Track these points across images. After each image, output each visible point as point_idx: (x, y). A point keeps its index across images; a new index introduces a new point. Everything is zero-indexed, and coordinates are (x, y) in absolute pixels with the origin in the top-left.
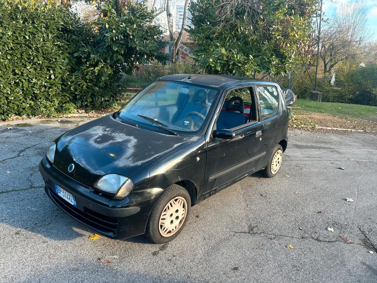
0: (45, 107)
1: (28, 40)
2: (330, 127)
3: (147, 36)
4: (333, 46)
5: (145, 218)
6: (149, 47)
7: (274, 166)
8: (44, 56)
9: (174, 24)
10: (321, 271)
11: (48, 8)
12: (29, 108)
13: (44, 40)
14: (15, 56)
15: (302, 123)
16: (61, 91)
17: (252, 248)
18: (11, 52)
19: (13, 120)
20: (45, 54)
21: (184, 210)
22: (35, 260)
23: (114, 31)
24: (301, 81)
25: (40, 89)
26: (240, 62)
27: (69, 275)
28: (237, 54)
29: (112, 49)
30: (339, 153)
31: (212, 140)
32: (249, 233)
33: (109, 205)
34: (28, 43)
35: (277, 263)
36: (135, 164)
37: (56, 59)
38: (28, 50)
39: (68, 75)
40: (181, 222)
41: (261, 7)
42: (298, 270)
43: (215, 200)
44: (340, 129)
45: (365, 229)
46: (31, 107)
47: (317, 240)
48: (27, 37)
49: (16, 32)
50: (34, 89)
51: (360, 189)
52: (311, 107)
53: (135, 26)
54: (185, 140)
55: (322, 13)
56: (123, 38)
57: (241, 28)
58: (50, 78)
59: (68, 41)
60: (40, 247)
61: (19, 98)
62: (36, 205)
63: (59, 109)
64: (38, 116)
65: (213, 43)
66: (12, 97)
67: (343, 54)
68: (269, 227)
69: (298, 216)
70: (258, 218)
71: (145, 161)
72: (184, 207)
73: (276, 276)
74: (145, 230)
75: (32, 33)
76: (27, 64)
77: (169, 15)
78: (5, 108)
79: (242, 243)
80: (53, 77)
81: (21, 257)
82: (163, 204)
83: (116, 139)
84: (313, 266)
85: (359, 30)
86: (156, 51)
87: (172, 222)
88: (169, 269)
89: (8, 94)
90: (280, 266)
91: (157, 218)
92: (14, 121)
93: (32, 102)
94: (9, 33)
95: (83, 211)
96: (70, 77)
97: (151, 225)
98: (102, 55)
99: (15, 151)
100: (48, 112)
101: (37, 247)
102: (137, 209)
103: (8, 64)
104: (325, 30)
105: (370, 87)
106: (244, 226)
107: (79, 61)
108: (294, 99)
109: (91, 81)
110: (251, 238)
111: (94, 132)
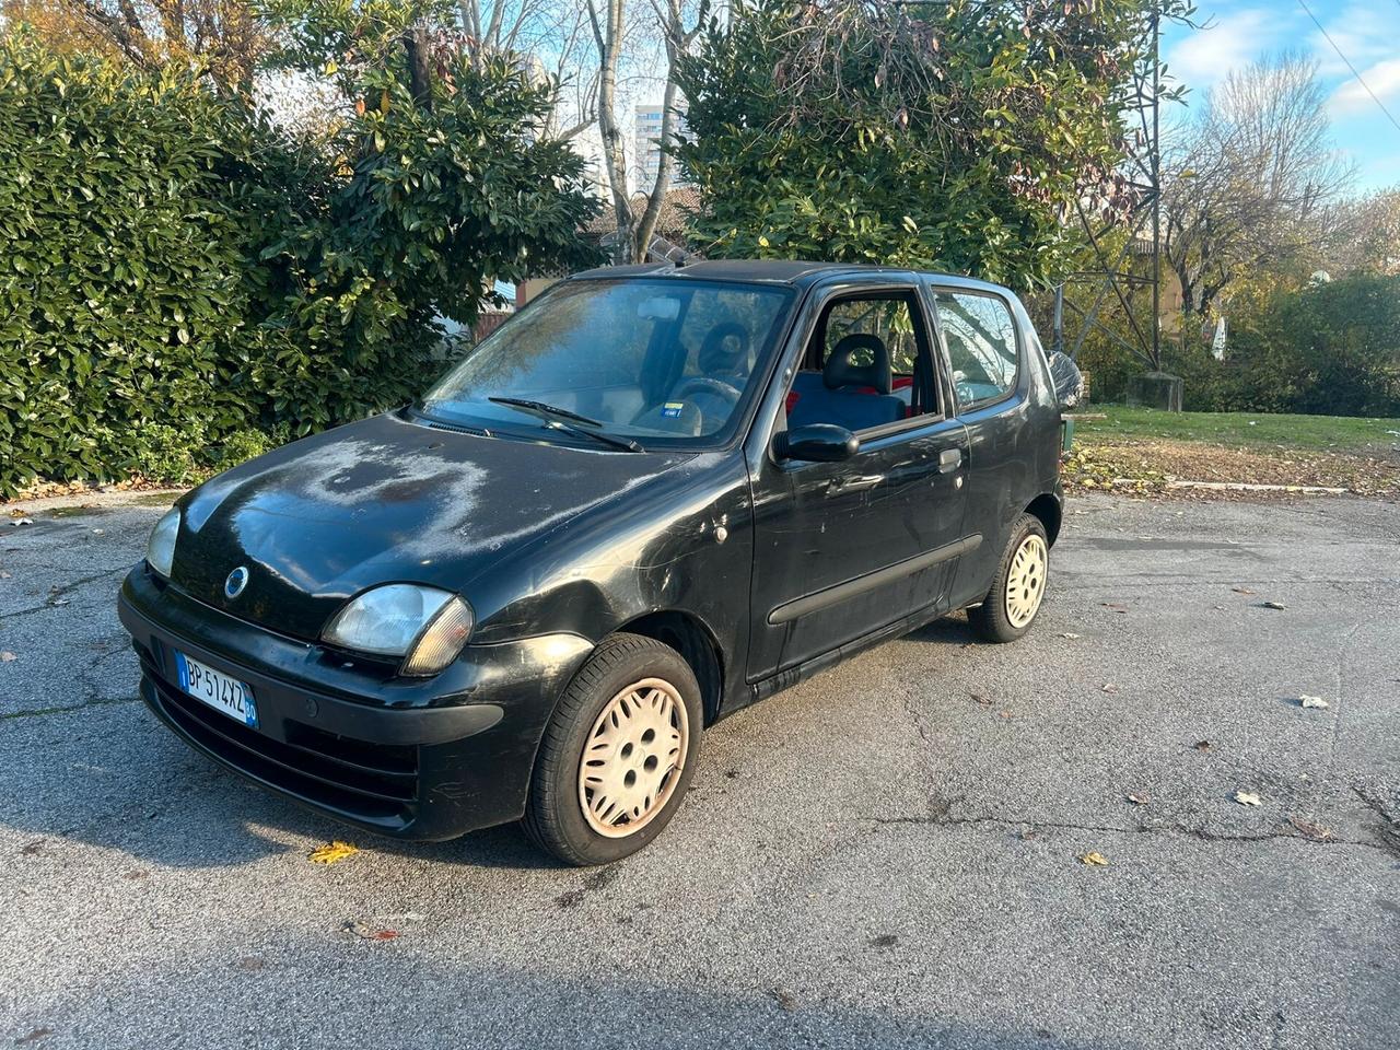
0: (157, 448)
1: (92, 203)
2: (1220, 481)
3: (529, 178)
4: (1208, 220)
5: (524, 750)
6: (537, 215)
7: (1018, 594)
8: (151, 259)
9: (630, 164)
10: (1224, 936)
11: (163, 90)
12: (95, 453)
13: (149, 204)
14: (41, 262)
15: (1116, 470)
16: (215, 388)
17: (949, 871)
18: (26, 246)
19: (35, 497)
20: (156, 254)
21: (678, 734)
22: (97, 936)
23: (405, 160)
24: (1101, 341)
25: (136, 381)
26: (870, 246)
27: (227, 983)
28: (857, 217)
29: (398, 224)
30: (1261, 559)
31: (773, 470)
32: (933, 820)
33: (384, 702)
34: (93, 213)
35: (1049, 915)
36: (478, 547)
37: (194, 269)
38: (91, 238)
39: (240, 329)
40: (668, 784)
41: (935, 41)
42: (1129, 936)
43: (799, 719)
44: (1259, 487)
45: (1382, 791)
46: (104, 448)
47: (1199, 833)
48: (87, 192)
49: (45, 176)
50: (115, 381)
51: (1348, 668)
52: (1146, 423)
53: (482, 142)
54: (669, 466)
55: (1160, 69)
56: (438, 183)
57: (870, 131)
58: (174, 341)
59: (237, 206)
60: (116, 892)
61: (60, 414)
62: (106, 758)
63: (208, 452)
64: (129, 483)
65: (770, 188)
66: (31, 412)
67: (1248, 249)
68: (1008, 798)
69: (1120, 760)
70: (964, 770)
71: (516, 535)
72: (675, 722)
73: (1044, 959)
74: (524, 803)
75: (105, 178)
76: (88, 289)
77: (610, 134)
78: (6, 454)
79: (906, 855)
80: (183, 336)
81: (39, 926)
82: (594, 702)
83: (406, 473)
84: (1189, 920)
85: (1300, 163)
86: (563, 231)
87: (630, 778)
88: (623, 953)
89: (16, 400)
90: (1058, 925)
91: (572, 757)
92: (37, 497)
93: (107, 431)
94: (21, 179)
95: (285, 743)
96: (246, 337)
97: (548, 785)
98: (362, 252)
99: (37, 592)
100: (167, 464)
101: (105, 894)
102: (493, 713)
103: (19, 291)
104: (1175, 167)
105: (1356, 351)
106: (914, 801)
107: (280, 278)
108: (1080, 386)
109: (326, 346)
110: (942, 838)
111: (325, 461)
